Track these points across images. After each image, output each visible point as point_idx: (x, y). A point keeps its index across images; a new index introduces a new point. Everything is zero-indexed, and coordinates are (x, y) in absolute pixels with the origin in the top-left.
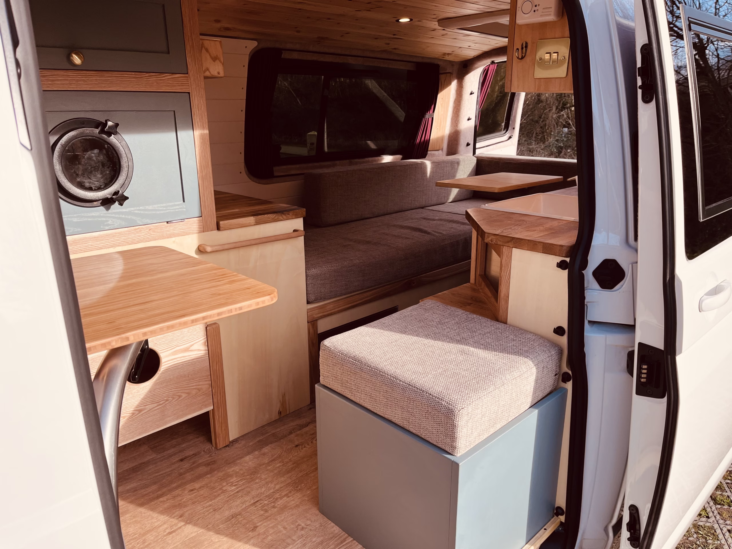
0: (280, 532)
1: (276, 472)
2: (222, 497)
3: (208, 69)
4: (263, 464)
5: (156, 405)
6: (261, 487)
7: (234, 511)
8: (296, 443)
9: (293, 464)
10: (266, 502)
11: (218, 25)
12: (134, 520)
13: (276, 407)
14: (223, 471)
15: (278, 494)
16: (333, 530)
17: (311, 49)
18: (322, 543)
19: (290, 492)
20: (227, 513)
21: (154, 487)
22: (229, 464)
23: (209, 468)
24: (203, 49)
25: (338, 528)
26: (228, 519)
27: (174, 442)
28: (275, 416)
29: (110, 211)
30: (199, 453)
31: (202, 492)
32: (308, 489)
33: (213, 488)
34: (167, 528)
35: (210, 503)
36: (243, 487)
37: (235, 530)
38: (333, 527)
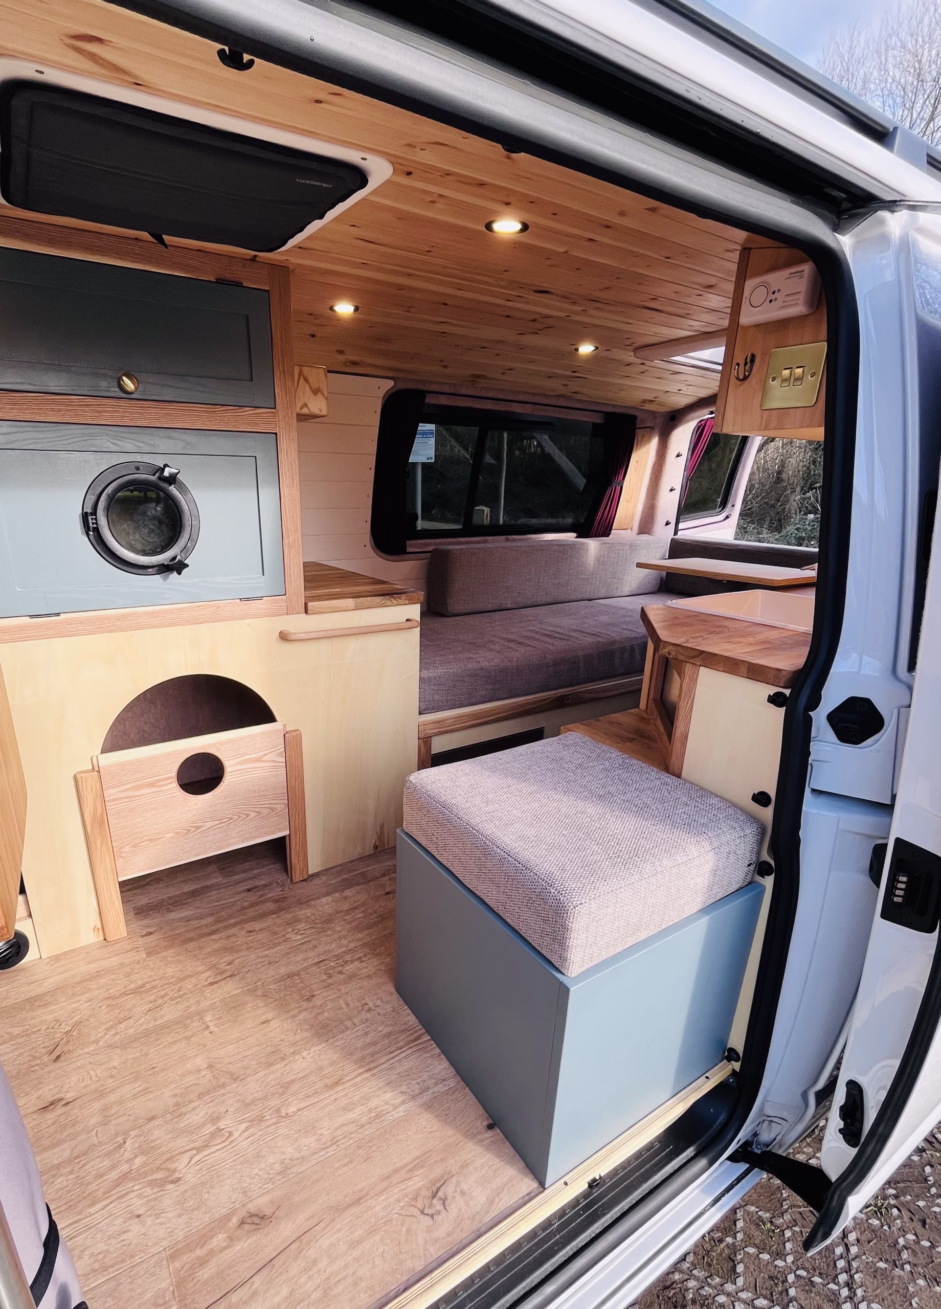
0: (341, 1008)
1: (354, 924)
2: (282, 947)
3: (305, 405)
4: (341, 912)
5: (218, 822)
6: (331, 943)
7: (292, 968)
8: (388, 889)
9: (377, 917)
10: (332, 964)
11: (342, 358)
12: (177, 958)
13: (371, 840)
14: (292, 912)
15: (350, 955)
16: (407, 1019)
17: (464, 392)
18: (390, 1034)
19: (365, 955)
20: (283, 970)
21: (210, 920)
22: (302, 904)
23: (277, 906)
24: (302, 377)
25: (414, 1017)
26: (283, 979)
27: (246, 865)
28: (369, 851)
29: (168, 581)
30: (271, 884)
31: (260, 936)
32: (389, 955)
33: (276, 933)
34: (209, 977)
35: (268, 952)
36: (310, 938)
37: (287, 995)
38: (409, 1015)
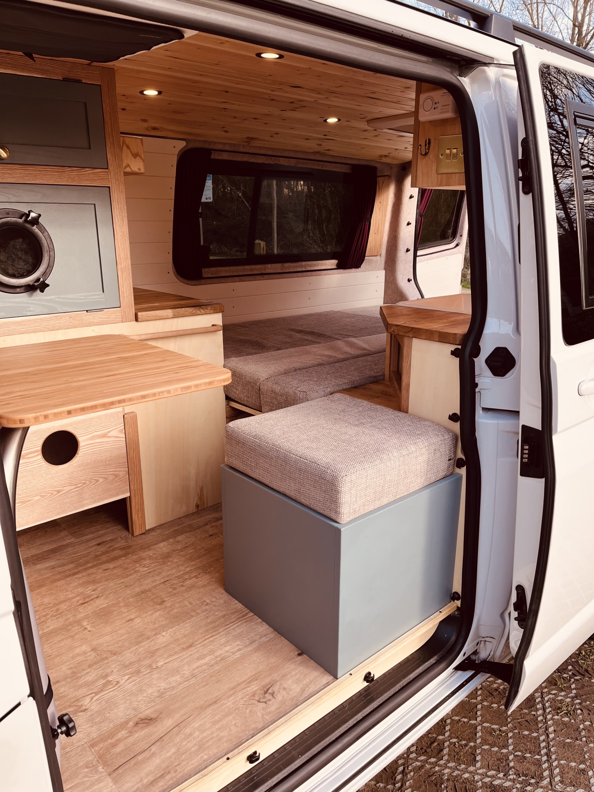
0: (186, 606)
1: (188, 557)
2: (134, 576)
4: (177, 550)
6: (172, 569)
7: (144, 588)
8: (211, 533)
9: (205, 551)
10: (175, 582)
12: (50, 592)
13: (194, 502)
14: (137, 555)
15: (187, 576)
16: (236, 606)
18: (224, 616)
19: (199, 574)
20: (137, 590)
21: (71, 566)
22: (144, 549)
23: (124, 552)
25: (241, 604)
26: (138, 594)
28: (193, 509)
30: (116, 539)
31: (115, 571)
32: (217, 572)
33: (127, 568)
34: (80, 600)
35: (123, 580)
36: (155, 568)
37: (143, 603)
38: (236, 604)
